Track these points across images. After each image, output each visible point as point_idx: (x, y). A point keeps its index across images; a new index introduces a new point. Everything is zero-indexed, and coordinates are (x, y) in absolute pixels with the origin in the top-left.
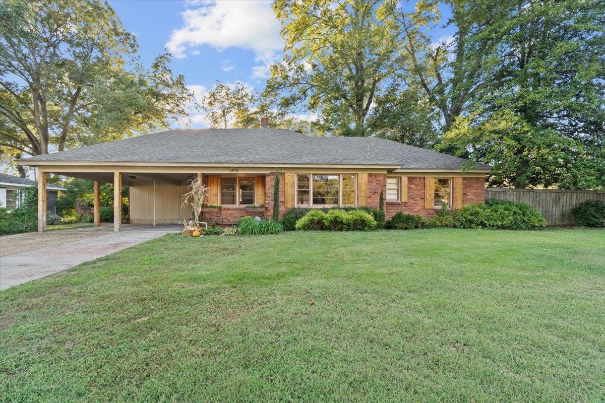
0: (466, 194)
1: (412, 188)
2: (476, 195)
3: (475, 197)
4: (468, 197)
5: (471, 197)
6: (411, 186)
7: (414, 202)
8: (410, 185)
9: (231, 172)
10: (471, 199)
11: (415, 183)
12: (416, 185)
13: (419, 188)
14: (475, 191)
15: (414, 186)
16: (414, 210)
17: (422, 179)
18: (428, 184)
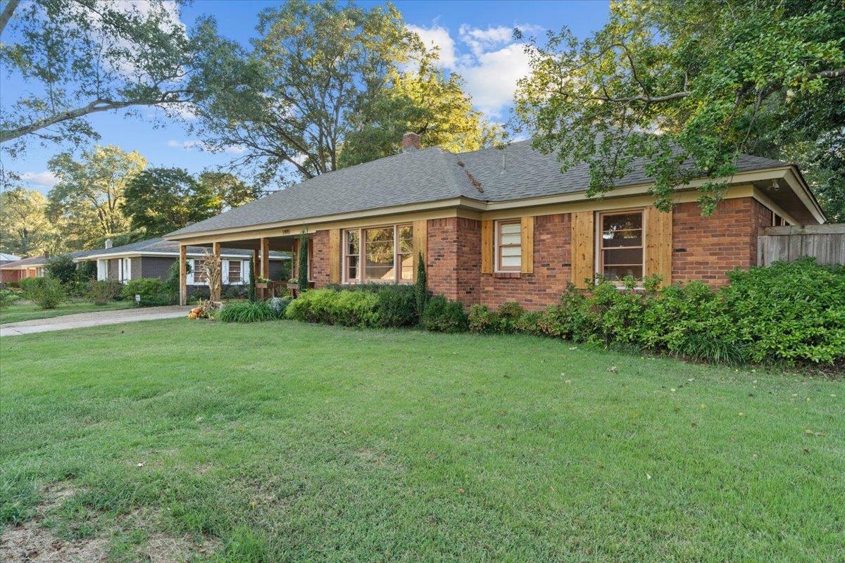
0: (683, 250)
1: (544, 240)
2: (718, 251)
3: (713, 259)
4: (689, 259)
5: (700, 259)
6: (544, 237)
7: (549, 272)
8: (540, 234)
9: (285, 235)
10: (700, 263)
11: (552, 229)
12: (554, 234)
13: (560, 240)
14: (716, 239)
15: (549, 236)
16: (547, 290)
17: (566, 218)
18: (577, 229)
